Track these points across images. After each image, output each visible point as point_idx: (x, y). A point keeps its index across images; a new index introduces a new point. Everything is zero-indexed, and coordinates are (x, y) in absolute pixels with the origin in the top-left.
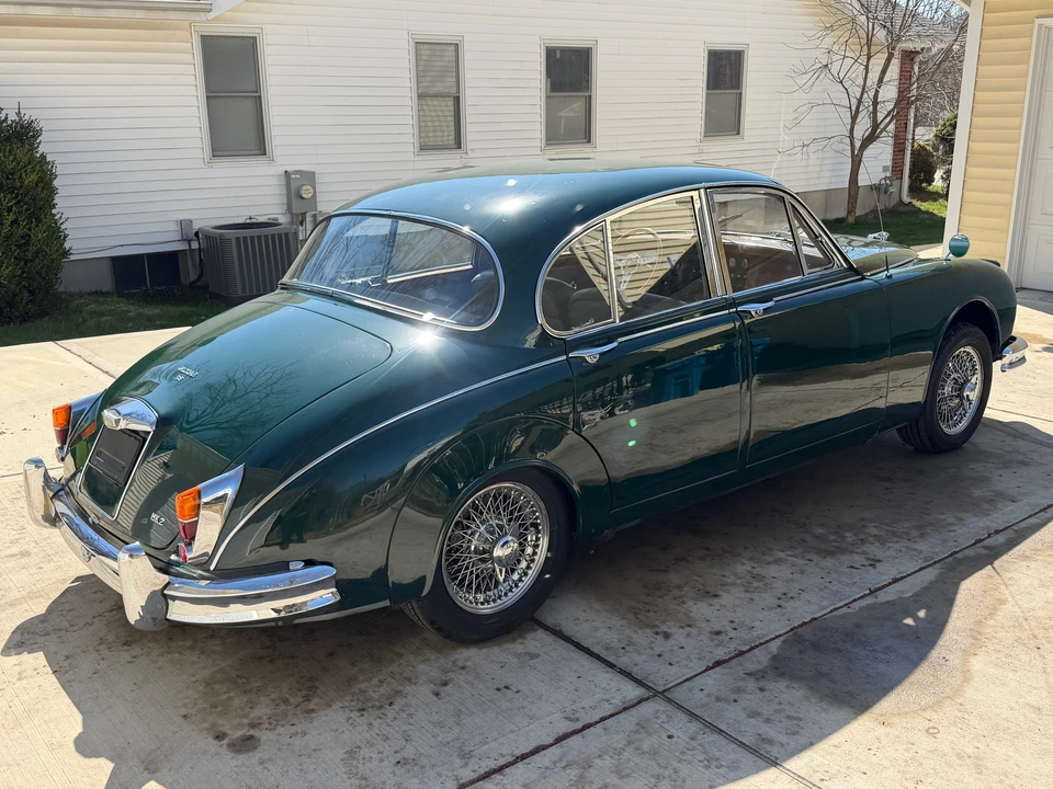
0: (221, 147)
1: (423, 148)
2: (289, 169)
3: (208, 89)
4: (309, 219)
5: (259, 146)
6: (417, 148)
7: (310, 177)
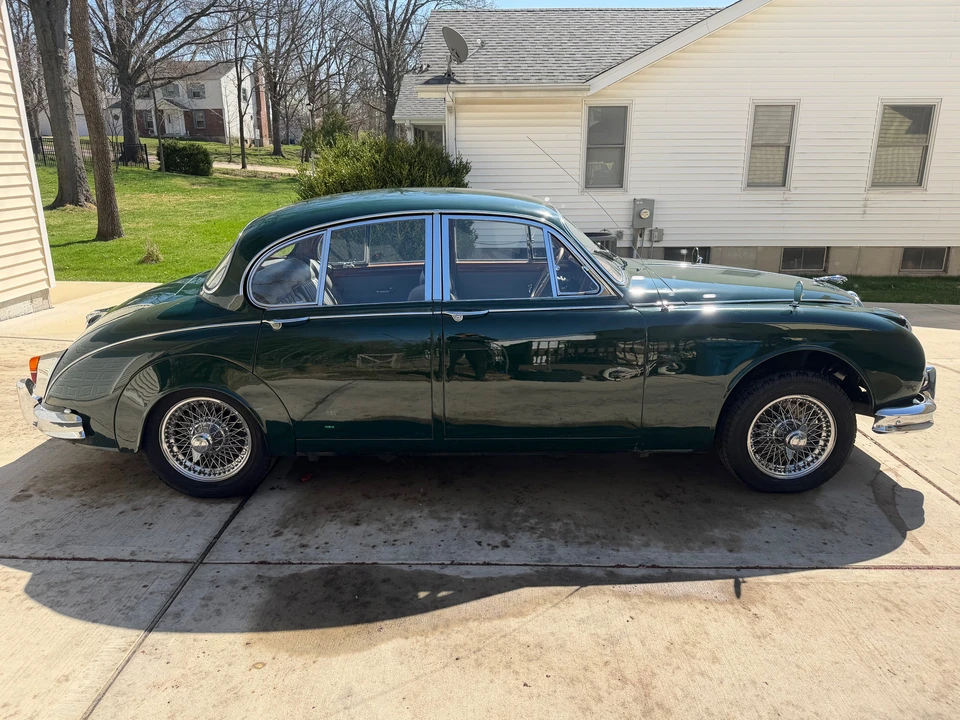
0: (592, 182)
1: (750, 185)
2: (638, 198)
3: (589, 142)
4: (647, 232)
5: (618, 180)
6: (745, 184)
7: (649, 204)
